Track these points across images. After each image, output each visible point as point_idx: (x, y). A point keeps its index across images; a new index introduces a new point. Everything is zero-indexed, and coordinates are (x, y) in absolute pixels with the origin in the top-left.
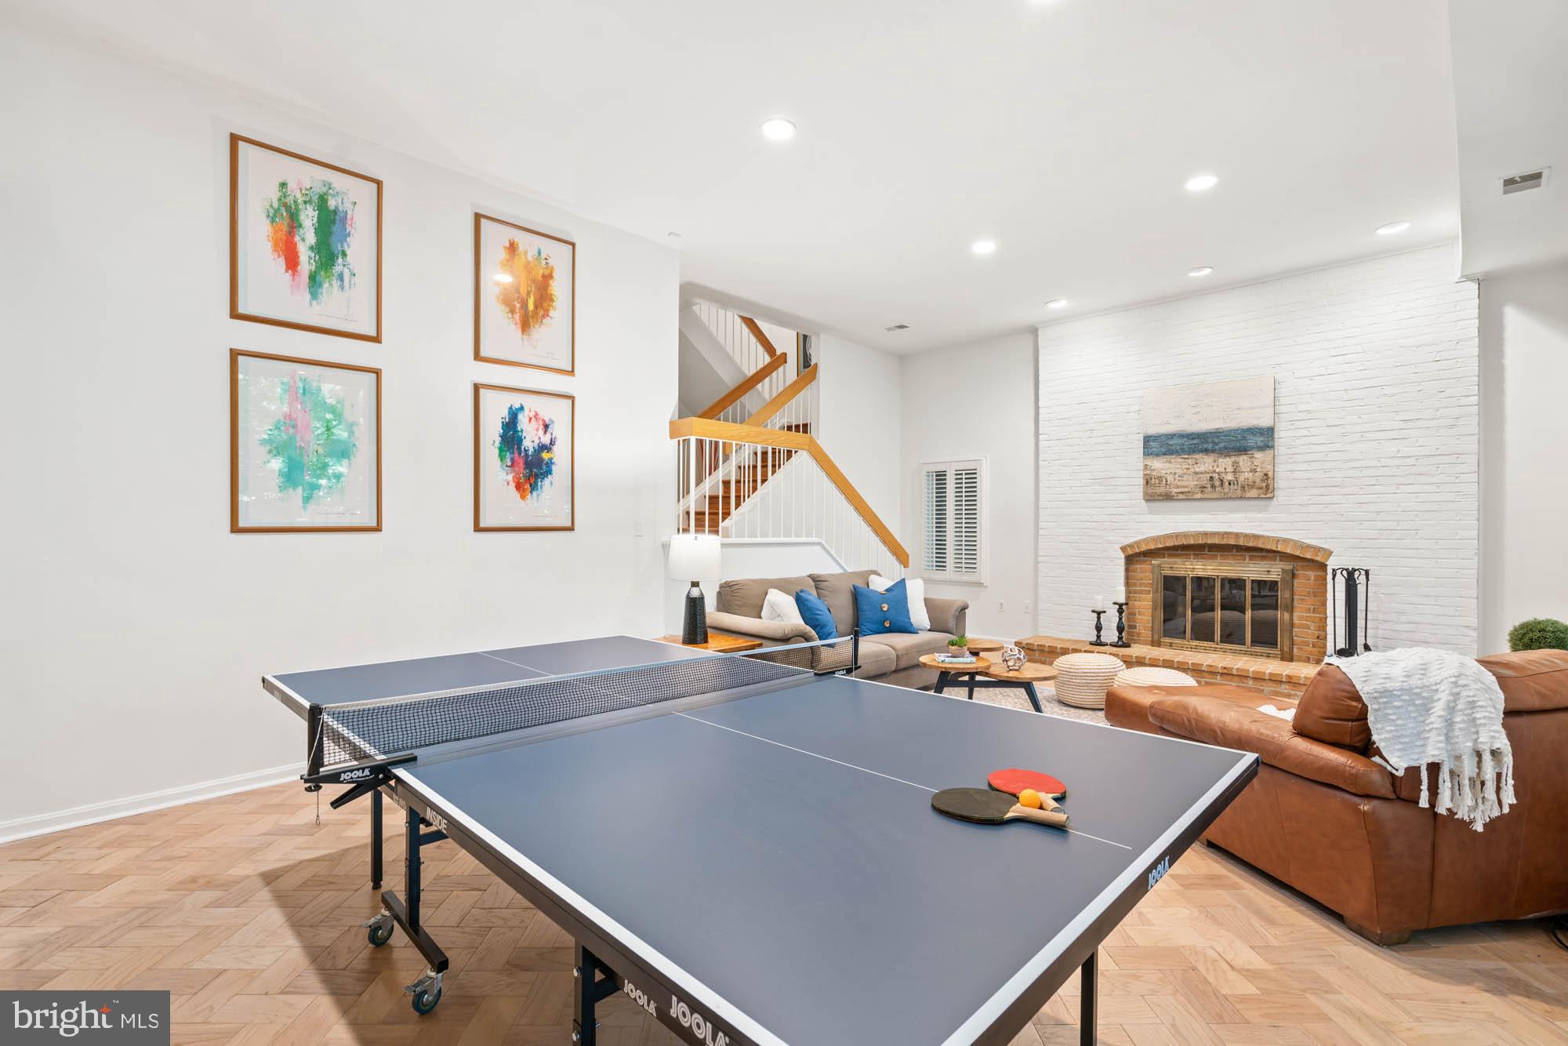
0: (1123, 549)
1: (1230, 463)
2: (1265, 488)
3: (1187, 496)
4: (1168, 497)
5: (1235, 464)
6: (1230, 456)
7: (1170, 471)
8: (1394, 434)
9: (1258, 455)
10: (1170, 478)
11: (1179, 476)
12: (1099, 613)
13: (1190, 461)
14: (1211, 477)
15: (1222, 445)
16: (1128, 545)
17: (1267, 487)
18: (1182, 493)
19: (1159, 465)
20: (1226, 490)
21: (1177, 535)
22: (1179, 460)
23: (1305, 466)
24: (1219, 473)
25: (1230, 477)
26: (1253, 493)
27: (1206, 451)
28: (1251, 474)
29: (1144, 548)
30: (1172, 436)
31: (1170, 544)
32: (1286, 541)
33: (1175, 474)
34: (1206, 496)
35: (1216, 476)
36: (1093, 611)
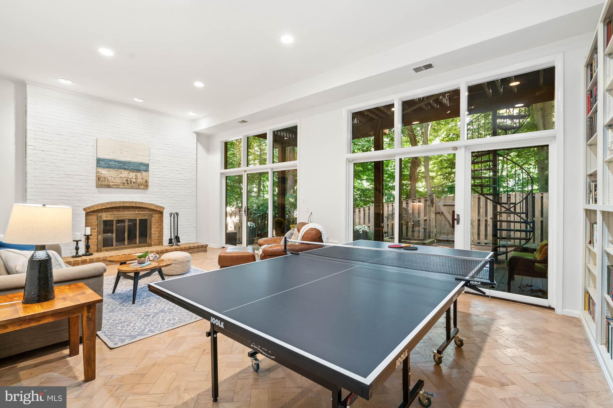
0: (85, 209)
1: (134, 175)
2: (145, 185)
3: (117, 186)
4: (109, 186)
5: (136, 176)
6: (134, 172)
7: (109, 175)
8: (179, 172)
9: (144, 173)
10: (110, 178)
11: (114, 178)
12: (77, 242)
13: (118, 172)
14: (127, 180)
15: (131, 167)
16: (87, 208)
17: (147, 185)
18: (115, 185)
19: (104, 172)
20: (133, 185)
21: (112, 203)
22: (114, 171)
23: (157, 179)
24: (130, 178)
25: (134, 180)
26: (142, 187)
27: (125, 169)
28: (141, 180)
29: (96, 209)
30: (111, 160)
31: (108, 206)
32: (152, 204)
33: (112, 177)
34: (125, 187)
35: (129, 179)
36: (74, 241)
